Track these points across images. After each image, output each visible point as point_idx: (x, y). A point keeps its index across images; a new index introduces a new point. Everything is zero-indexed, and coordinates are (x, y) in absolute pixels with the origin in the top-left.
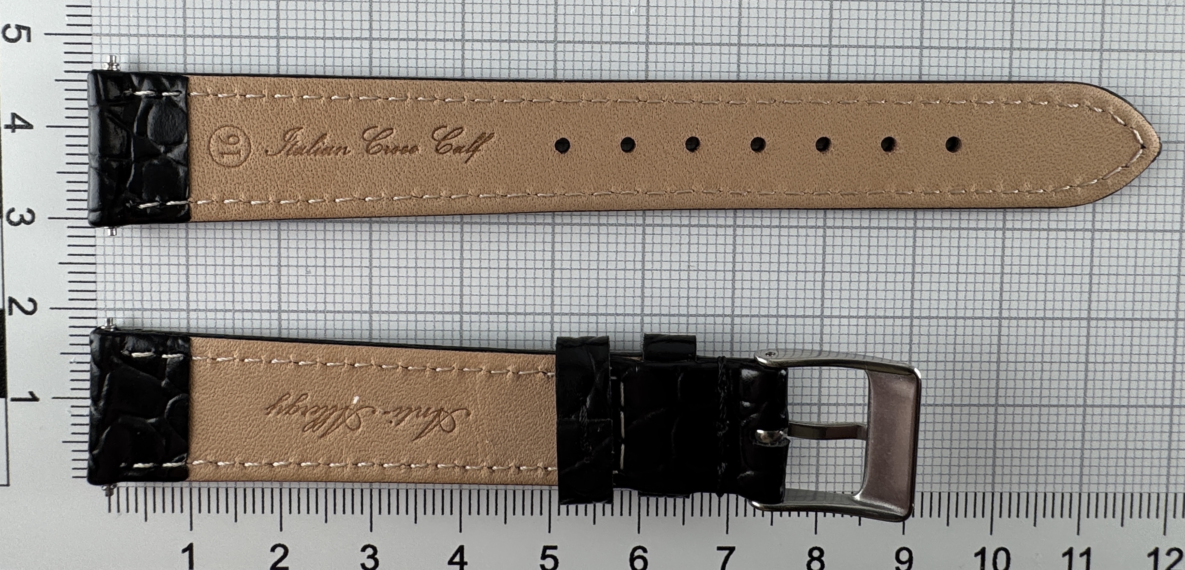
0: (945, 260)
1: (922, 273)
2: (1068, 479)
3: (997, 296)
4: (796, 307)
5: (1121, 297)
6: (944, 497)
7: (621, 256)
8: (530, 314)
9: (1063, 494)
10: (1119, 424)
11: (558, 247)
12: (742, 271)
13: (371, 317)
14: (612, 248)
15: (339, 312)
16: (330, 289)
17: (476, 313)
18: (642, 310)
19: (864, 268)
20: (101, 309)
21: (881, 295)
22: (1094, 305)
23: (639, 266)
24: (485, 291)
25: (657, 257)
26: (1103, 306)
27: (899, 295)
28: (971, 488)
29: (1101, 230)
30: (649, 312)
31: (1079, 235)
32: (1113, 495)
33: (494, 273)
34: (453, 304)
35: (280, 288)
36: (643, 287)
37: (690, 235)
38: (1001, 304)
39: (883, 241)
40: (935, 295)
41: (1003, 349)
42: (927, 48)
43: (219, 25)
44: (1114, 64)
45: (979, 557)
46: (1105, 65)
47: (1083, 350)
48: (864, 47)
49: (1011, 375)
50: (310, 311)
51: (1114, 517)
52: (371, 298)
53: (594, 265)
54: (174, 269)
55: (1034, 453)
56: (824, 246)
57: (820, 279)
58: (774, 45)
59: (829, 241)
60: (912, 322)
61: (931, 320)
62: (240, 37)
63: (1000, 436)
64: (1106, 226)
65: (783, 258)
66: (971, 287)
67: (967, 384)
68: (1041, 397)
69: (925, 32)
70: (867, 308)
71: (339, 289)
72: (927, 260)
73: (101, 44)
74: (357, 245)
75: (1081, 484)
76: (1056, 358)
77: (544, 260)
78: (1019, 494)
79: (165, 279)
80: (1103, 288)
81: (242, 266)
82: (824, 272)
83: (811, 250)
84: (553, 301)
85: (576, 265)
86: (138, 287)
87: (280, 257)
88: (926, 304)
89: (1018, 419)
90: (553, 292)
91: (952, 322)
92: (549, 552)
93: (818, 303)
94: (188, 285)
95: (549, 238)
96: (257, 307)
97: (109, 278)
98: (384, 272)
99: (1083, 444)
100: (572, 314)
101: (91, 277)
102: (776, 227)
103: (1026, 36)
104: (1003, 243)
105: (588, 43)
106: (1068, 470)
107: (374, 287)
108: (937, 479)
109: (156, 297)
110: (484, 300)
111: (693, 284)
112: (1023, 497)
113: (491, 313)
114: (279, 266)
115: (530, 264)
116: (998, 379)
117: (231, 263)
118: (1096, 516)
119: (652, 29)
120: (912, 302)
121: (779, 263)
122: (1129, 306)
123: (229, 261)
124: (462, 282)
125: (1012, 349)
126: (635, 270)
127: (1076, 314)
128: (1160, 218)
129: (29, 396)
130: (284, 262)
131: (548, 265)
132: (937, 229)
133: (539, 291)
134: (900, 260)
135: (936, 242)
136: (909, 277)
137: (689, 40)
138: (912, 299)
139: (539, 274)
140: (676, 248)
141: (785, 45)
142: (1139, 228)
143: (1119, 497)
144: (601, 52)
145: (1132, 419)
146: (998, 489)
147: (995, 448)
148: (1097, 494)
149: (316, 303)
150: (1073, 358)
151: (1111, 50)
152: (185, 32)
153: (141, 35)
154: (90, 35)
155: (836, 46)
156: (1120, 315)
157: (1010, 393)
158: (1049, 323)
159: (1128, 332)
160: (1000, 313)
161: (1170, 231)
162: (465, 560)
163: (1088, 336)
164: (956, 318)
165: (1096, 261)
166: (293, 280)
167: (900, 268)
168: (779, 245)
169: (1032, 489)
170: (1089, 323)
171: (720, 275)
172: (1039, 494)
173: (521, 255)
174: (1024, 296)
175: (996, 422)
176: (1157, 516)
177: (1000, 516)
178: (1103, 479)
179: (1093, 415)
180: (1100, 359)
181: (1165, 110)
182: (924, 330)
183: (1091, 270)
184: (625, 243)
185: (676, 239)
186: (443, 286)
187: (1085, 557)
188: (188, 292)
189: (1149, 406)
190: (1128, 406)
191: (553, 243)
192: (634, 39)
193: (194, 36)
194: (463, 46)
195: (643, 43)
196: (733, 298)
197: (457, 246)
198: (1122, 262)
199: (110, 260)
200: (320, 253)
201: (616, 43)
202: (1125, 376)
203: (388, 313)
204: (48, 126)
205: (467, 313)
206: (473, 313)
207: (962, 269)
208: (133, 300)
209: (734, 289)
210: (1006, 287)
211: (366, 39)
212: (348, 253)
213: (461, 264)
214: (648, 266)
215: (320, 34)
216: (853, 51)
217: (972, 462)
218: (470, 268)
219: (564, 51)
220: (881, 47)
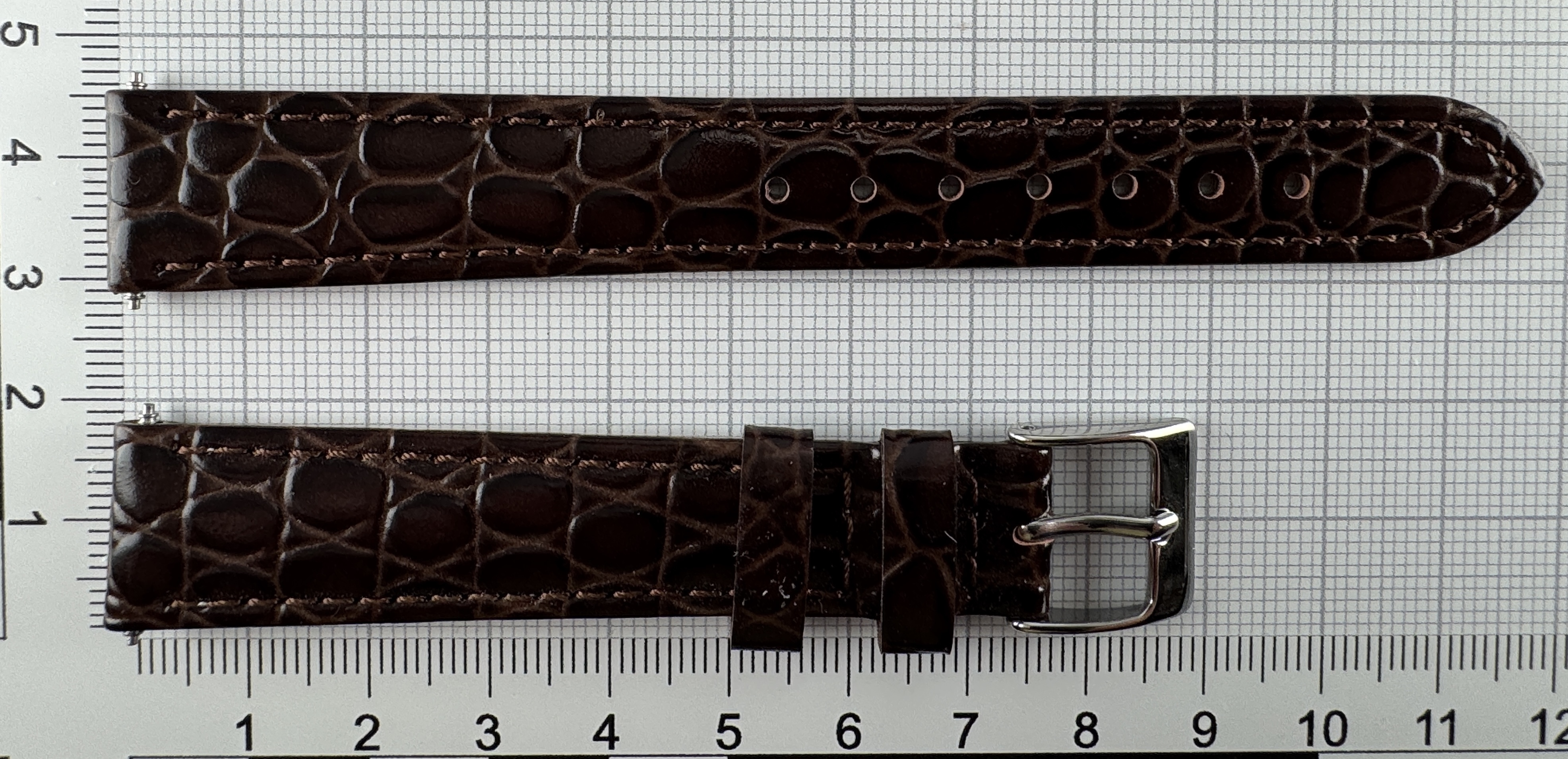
0: (1252, 323)
1: (1222, 342)
2: (1422, 618)
3: (1322, 371)
4: (1055, 389)
5: (1487, 371)
6: (1257, 643)
7: (821, 323)
8: (701, 401)
9: (1416, 638)
10: (1488, 542)
11: (737, 311)
12: (983, 341)
13: (489, 406)
14: (809, 311)
15: (446, 401)
16: (434, 370)
17: (629, 401)
18: (850, 395)
19: (1144, 336)
20: (129, 400)
21: (1168, 371)
22: (1452, 384)
23: (845, 335)
24: (640, 371)
25: (869, 323)
26: (1463, 383)
27: (1192, 372)
28: (1293, 631)
29: (1460, 282)
30: (860, 397)
31: (1430, 288)
32: (1482, 638)
33: (652, 347)
34: (597, 389)
35: (367, 369)
36: (851, 364)
37: (912, 293)
38: (1328, 382)
39: (1169, 300)
40: (1239, 371)
41: (1333, 442)
42: (1222, 41)
43: (287, 21)
44: (1471, 62)
45: (1306, 724)
46: (1459, 62)
47: (1438, 442)
48: (1139, 41)
49: (1343, 478)
50: (407, 401)
51: (1485, 667)
52: (489, 382)
53: (785, 335)
54: (227, 346)
55: (1376, 583)
56: (1091, 307)
57: (1086, 350)
58: (1019, 40)
59: (1097, 300)
60: (1209, 407)
61: (1236, 405)
62: (315, 36)
63: (1330, 560)
64: (1466, 276)
65: (1037, 324)
66: (1287, 360)
67: (1284, 490)
68: (1384, 507)
69: (1220, 20)
70: (1149, 389)
71: (446, 370)
72: (1228, 323)
73: (131, 47)
74: (470, 310)
75: (1440, 624)
76: (1403, 454)
77: (718, 329)
78: (1357, 638)
79: (214, 358)
80: (1464, 360)
81: (317, 340)
82: (1091, 342)
83: (1073, 312)
84: (731, 384)
85: (761, 335)
86: (178, 370)
87: (367, 327)
88: (1227, 383)
89: (1354, 536)
90: (730, 372)
91: (1263, 407)
92: (728, 722)
93: (1084, 383)
94: (245, 367)
95: (724, 299)
96: (336, 395)
97: (141, 357)
98: (506, 347)
99: (1441, 570)
100: (757, 401)
101: (117, 358)
102: (1027, 281)
103: (1353, 25)
104: (1329, 300)
105: (775, 39)
106: (1422, 605)
107: (492, 367)
108: (1246, 619)
109: (203, 382)
110: (640, 383)
111: (917, 359)
112: (1363, 642)
113: (648, 401)
114: (367, 340)
115: (701, 335)
116: (1325, 484)
117: (302, 337)
118: (1462, 667)
119: (859, 21)
120: (1210, 381)
121: (1032, 330)
122: (1499, 383)
123: (299, 334)
124: (609, 359)
125: (1344, 442)
126: (839, 341)
127: (1427, 395)
128: (1537, 265)
129: (34, 518)
130: (373, 334)
131: (724, 335)
132: (1241, 282)
133: (712, 370)
134: (1192, 324)
135: (1241, 300)
136: (1204, 348)
137: (908, 34)
138: (1210, 377)
139: (712, 347)
140: (893, 311)
141: (1034, 40)
142: (1510, 279)
143: (1491, 641)
144: (792, 51)
145: (1506, 535)
146: (1329, 631)
147: (1323, 577)
148: (1462, 637)
149: (416, 389)
150: (1426, 454)
151: (1465, 43)
152: (242, 29)
153: (185, 35)
154: (117, 35)
155: (1103, 41)
156: (1486, 395)
157: (1343, 501)
158: (1392, 407)
159: (1498, 418)
160: (1327, 394)
161: (1551, 282)
162: (616, 735)
163: (1445, 424)
164: (1268, 401)
165: (1453, 323)
166: (385, 358)
167: (1192, 336)
168: (1031, 306)
169: (1375, 630)
170: (1445, 407)
171: (953, 347)
172: (1384, 639)
173: (688, 322)
174: (1358, 371)
175: (1324, 542)
176: (1543, 667)
177: (1333, 668)
178: (1469, 618)
179: (1454, 530)
180: (1462, 454)
181: (1541, 121)
182: (1226, 419)
183: (1447, 334)
184: (827, 305)
185: (893, 300)
186: (585, 364)
187: (1448, 722)
188: (245, 376)
189: (1529, 518)
190: (1500, 518)
191: (731, 306)
192: (835, 33)
193: (254, 36)
194: (609, 45)
195: (847, 40)
196: (970, 377)
197: (603, 311)
198: (1488, 324)
199: (141, 333)
200: (421, 322)
201: (811, 39)
202: (1496, 477)
203: (512, 401)
204: (60, 157)
205: (616, 401)
206: (624, 401)
207: (1275, 336)
208: (172, 387)
209: (971, 365)
210: (1334, 359)
211: (480, 37)
212: (458, 323)
213: (609, 335)
214: (857, 335)
215: (420, 31)
216: (1125, 47)
217: (1294, 595)
218: (621, 341)
219: (743, 51)
220: (1162, 41)
